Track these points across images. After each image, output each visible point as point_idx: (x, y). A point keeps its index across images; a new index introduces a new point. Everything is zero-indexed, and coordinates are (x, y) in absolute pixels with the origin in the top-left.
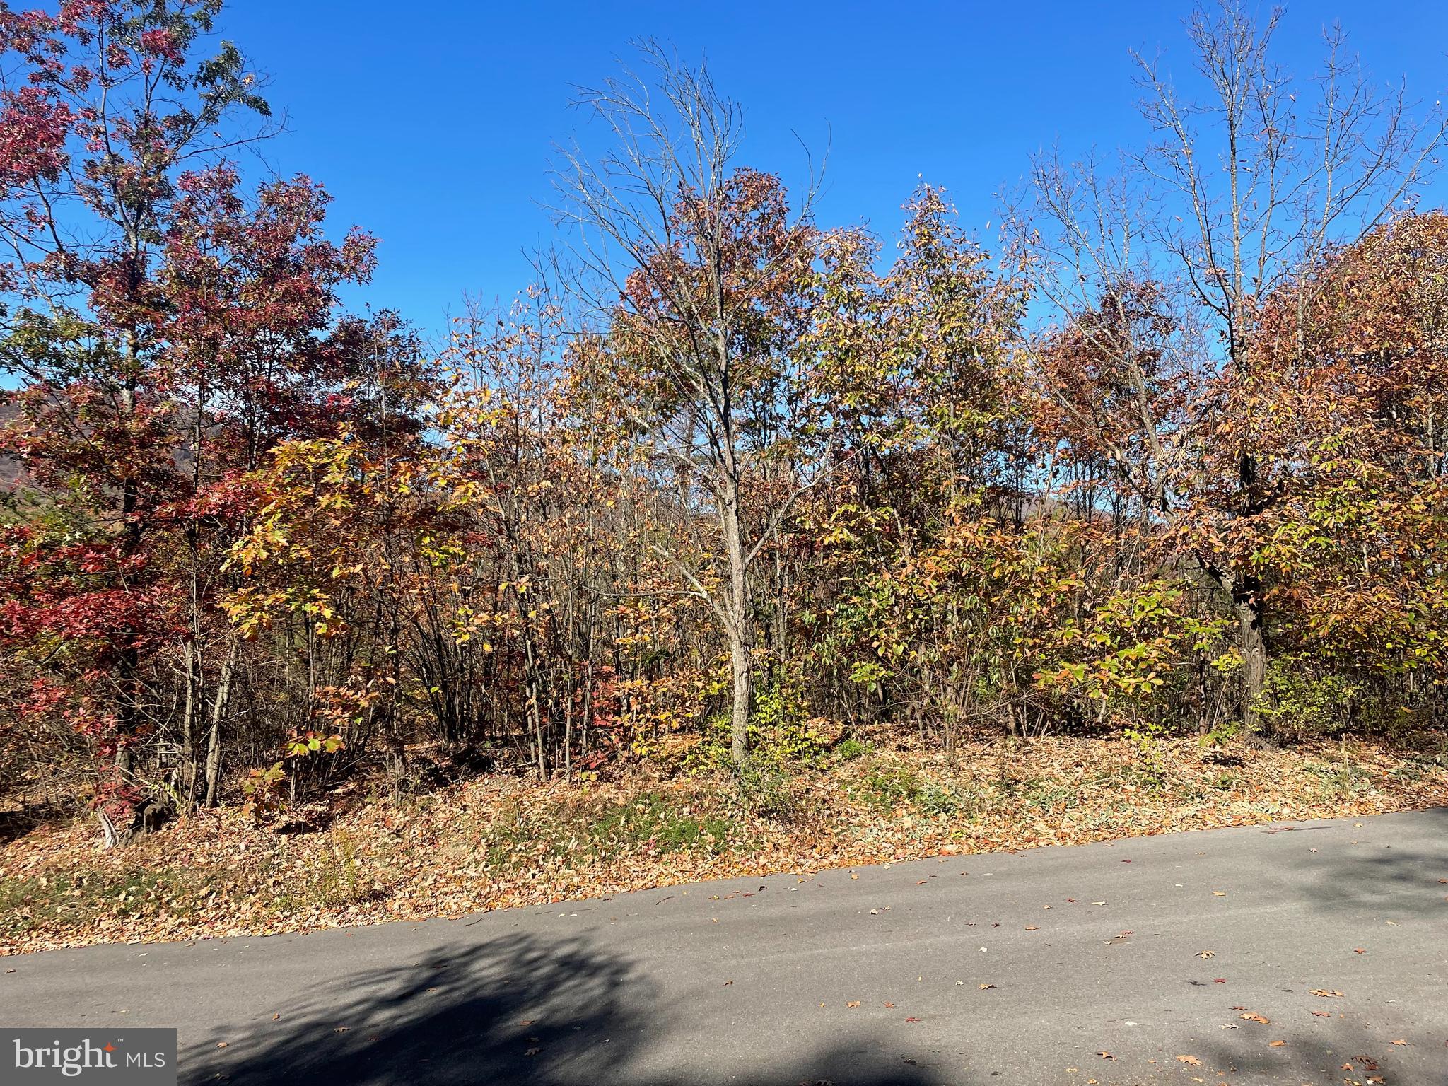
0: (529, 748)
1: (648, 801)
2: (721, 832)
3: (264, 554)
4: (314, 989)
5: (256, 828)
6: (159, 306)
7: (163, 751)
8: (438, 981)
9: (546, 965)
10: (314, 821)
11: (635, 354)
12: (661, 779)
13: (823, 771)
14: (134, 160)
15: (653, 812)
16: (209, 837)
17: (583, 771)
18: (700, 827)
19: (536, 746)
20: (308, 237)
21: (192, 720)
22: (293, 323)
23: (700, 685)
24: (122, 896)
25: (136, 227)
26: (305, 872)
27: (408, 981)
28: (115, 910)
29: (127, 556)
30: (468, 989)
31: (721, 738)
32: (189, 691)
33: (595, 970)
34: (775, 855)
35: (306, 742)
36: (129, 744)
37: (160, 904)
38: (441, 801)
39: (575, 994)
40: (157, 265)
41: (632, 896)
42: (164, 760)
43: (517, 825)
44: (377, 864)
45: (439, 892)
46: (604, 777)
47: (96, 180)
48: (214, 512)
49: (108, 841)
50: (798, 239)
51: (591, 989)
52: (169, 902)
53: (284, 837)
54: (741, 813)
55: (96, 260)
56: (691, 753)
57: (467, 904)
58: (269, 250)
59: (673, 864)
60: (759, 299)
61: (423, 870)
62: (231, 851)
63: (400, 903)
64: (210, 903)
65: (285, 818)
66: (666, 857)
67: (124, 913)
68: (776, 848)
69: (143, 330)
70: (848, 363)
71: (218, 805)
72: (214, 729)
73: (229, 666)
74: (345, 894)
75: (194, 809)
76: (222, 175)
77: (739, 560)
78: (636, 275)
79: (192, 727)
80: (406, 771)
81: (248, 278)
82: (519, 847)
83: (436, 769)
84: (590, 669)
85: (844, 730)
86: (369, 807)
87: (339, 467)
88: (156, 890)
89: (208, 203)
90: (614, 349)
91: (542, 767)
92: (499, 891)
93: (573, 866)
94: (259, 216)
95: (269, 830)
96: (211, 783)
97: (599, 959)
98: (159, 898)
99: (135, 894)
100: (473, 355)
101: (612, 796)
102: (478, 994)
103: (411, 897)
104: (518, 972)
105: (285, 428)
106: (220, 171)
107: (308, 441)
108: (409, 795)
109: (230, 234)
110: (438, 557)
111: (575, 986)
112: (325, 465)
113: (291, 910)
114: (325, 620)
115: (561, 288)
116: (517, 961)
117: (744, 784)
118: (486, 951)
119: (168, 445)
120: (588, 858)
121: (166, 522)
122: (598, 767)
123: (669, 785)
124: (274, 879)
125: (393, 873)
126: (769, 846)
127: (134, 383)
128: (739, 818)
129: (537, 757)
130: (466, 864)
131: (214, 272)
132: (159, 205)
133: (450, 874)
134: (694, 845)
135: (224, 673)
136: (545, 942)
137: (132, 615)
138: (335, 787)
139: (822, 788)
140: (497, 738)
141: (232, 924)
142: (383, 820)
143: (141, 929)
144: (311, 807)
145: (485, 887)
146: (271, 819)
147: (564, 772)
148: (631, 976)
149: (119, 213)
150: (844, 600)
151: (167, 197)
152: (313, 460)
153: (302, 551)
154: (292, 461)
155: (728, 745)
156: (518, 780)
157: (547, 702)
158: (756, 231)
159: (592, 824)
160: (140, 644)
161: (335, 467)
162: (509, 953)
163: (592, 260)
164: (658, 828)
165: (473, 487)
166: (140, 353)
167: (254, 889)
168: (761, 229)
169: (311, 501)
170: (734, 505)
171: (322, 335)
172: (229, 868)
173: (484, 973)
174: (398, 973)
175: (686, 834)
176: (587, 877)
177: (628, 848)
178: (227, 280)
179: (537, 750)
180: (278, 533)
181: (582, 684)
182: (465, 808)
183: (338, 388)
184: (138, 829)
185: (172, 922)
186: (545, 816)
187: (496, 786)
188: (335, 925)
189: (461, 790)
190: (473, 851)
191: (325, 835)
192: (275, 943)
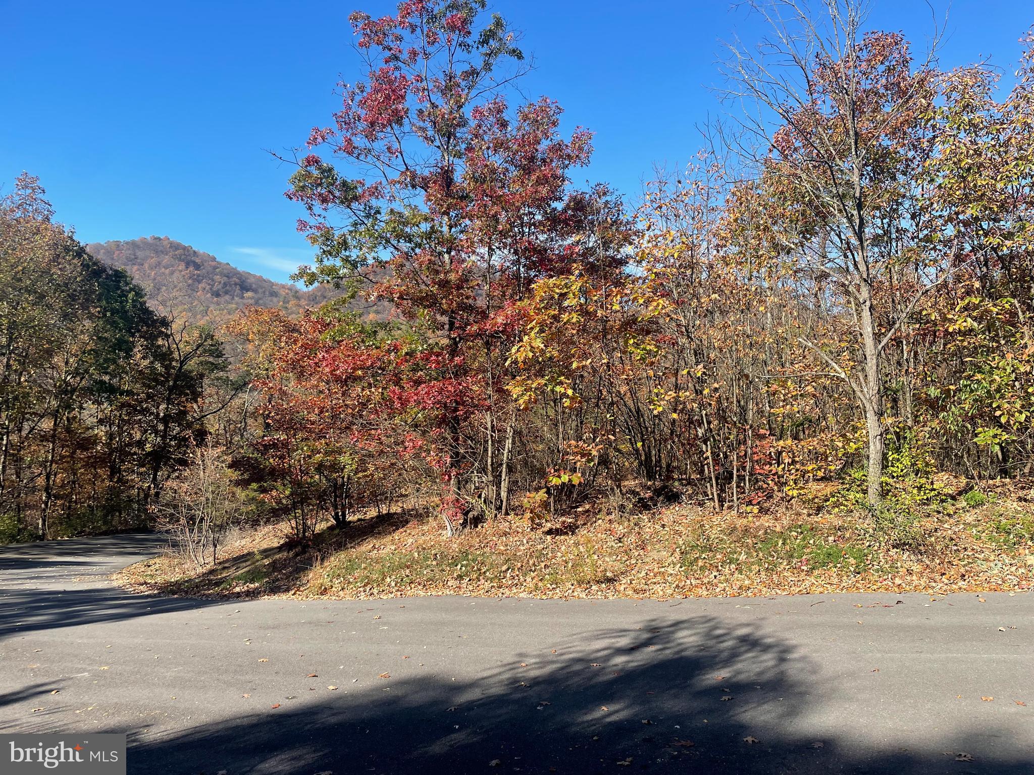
0: (706, 487)
1: (799, 530)
2: (861, 557)
3: (531, 355)
4: (575, 637)
5: (532, 530)
6: (463, 198)
7: (476, 479)
8: (654, 641)
9: (729, 640)
10: (566, 528)
11: (782, 192)
12: (809, 515)
13: (949, 515)
14: (444, 105)
15: (804, 539)
16: (505, 534)
17: (747, 506)
18: (844, 552)
19: (712, 486)
20: (549, 139)
21: (492, 460)
22: (543, 199)
23: (840, 445)
24: (459, 567)
25: (447, 148)
26: (563, 561)
27: (635, 639)
28: (455, 575)
29: (453, 358)
30: (676, 649)
31: (858, 486)
32: (490, 442)
33: (767, 648)
34: (908, 578)
35: (559, 477)
36: (458, 474)
37: (481, 574)
38: (647, 520)
39: (754, 663)
40: (461, 172)
41: (790, 598)
42: (477, 485)
43: (701, 540)
44: (607, 559)
45: (650, 582)
46: (763, 511)
47: (424, 121)
48: (501, 329)
49: (449, 533)
50: (921, 82)
51: (765, 661)
52: (485, 573)
53: (549, 537)
54: (878, 544)
55: (426, 173)
56: (833, 496)
57: (669, 592)
58: (526, 152)
59: (823, 578)
60: (886, 135)
61: (638, 566)
62: (518, 543)
63: (625, 586)
64: (508, 575)
65: (549, 525)
66: (816, 572)
67: (460, 577)
68: (910, 572)
69: (454, 215)
70: (969, 179)
71: (508, 514)
72: (504, 466)
73: (511, 426)
74: (589, 577)
75: (496, 516)
76: (496, 106)
77: (873, 347)
78: (781, 131)
79: (492, 464)
80: (623, 498)
81: (514, 173)
82: (704, 556)
83: (642, 499)
84: (750, 432)
85: (968, 484)
86: (600, 521)
87: (574, 294)
88: (477, 565)
89: (489, 125)
90: (766, 191)
91: (717, 501)
92: (691, 585)
93: (744, 572)
94: (519, 129)
95: (539, 532)
96: (505, 500)
97: (769, 641)
98: (479, 570)
99: (466, 566)
100: (661, 207)
101: (771, 525)
102: (683, 654)
103: (631, 583)
104: (711, 643)
105: (539, 271)
106: (495, 103)
107: (554, 278)
108: (626, 515)
109: (502, 144)
110: (638, 353)
111: (753, 657)
112: (566, 294)
113: (557, 584)
114: (568, 397)
115: (725, 149)
116: (708, 635)
117: (880, 522)
118: (685, 625)
119: (472, 287)
120: (755, 568)
121: (472, 336)
122: (759, 503)
123: (816, 519)
124: (544, 563)
125: (619, 566)
126: (902, 571)
127: (451, 249)
128: (876, 548)
129: (712, 494)
130: (667, 564)
131: (493, 171)
132: (460, 132)
133: (656, 570)
134: (839, 565)
135: (508, 431)
136: (728, 624)
137: (457, 395)
138: (577, 507)
139: (948, 528)
140: (683, 479)
141: (522, 590)
142: (610, 530)
143: (471, 588)
144: (564, 519)
145: (682, 581)
146: (540, 525)
147: (732, 506)
148: (795, 655)
149: (438, 141)
150: (969, 378)
151: (464, 126)
152: (557, 291)
153: (553, 351)
154: (545, 292)
155: (865, 492)
156: (700, 509)
157: (718, 455)
158: (884, 81)
159: (756, 544)
160: (461, 413)
161: (571, 295)
162: (702, 628)
163: (750, 124)
164: (808, 550)
165: (662, 302)
166: (453, 230)
167: (533, 569)
168: (887, 79)
169: (556, 318)
170: (868, 303)
171: (559, 206)
172: (518, 554)
173: (685, 640)
174: (628, 633)
175: (831, 557)
176: (755, 582)
177: (785, 563)
178: (502, 176)
179: (713, 490)
180: (538, 340)
181: (745, 442)
182: (663, 526)
183: (570, 241)
184: (465, 526)
185: (487, 585)
186: (721, 536)
187: (684, 512)
188: (585, 597)
189: (660, 513)
190: (671, 556)
191: (574, 538)
192: (548, 604)
